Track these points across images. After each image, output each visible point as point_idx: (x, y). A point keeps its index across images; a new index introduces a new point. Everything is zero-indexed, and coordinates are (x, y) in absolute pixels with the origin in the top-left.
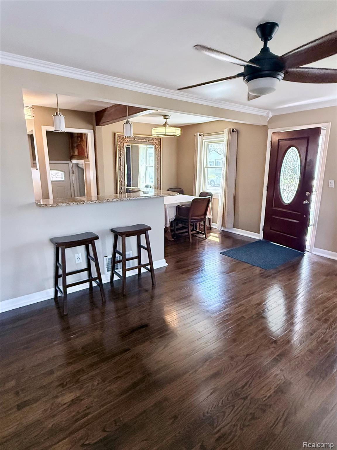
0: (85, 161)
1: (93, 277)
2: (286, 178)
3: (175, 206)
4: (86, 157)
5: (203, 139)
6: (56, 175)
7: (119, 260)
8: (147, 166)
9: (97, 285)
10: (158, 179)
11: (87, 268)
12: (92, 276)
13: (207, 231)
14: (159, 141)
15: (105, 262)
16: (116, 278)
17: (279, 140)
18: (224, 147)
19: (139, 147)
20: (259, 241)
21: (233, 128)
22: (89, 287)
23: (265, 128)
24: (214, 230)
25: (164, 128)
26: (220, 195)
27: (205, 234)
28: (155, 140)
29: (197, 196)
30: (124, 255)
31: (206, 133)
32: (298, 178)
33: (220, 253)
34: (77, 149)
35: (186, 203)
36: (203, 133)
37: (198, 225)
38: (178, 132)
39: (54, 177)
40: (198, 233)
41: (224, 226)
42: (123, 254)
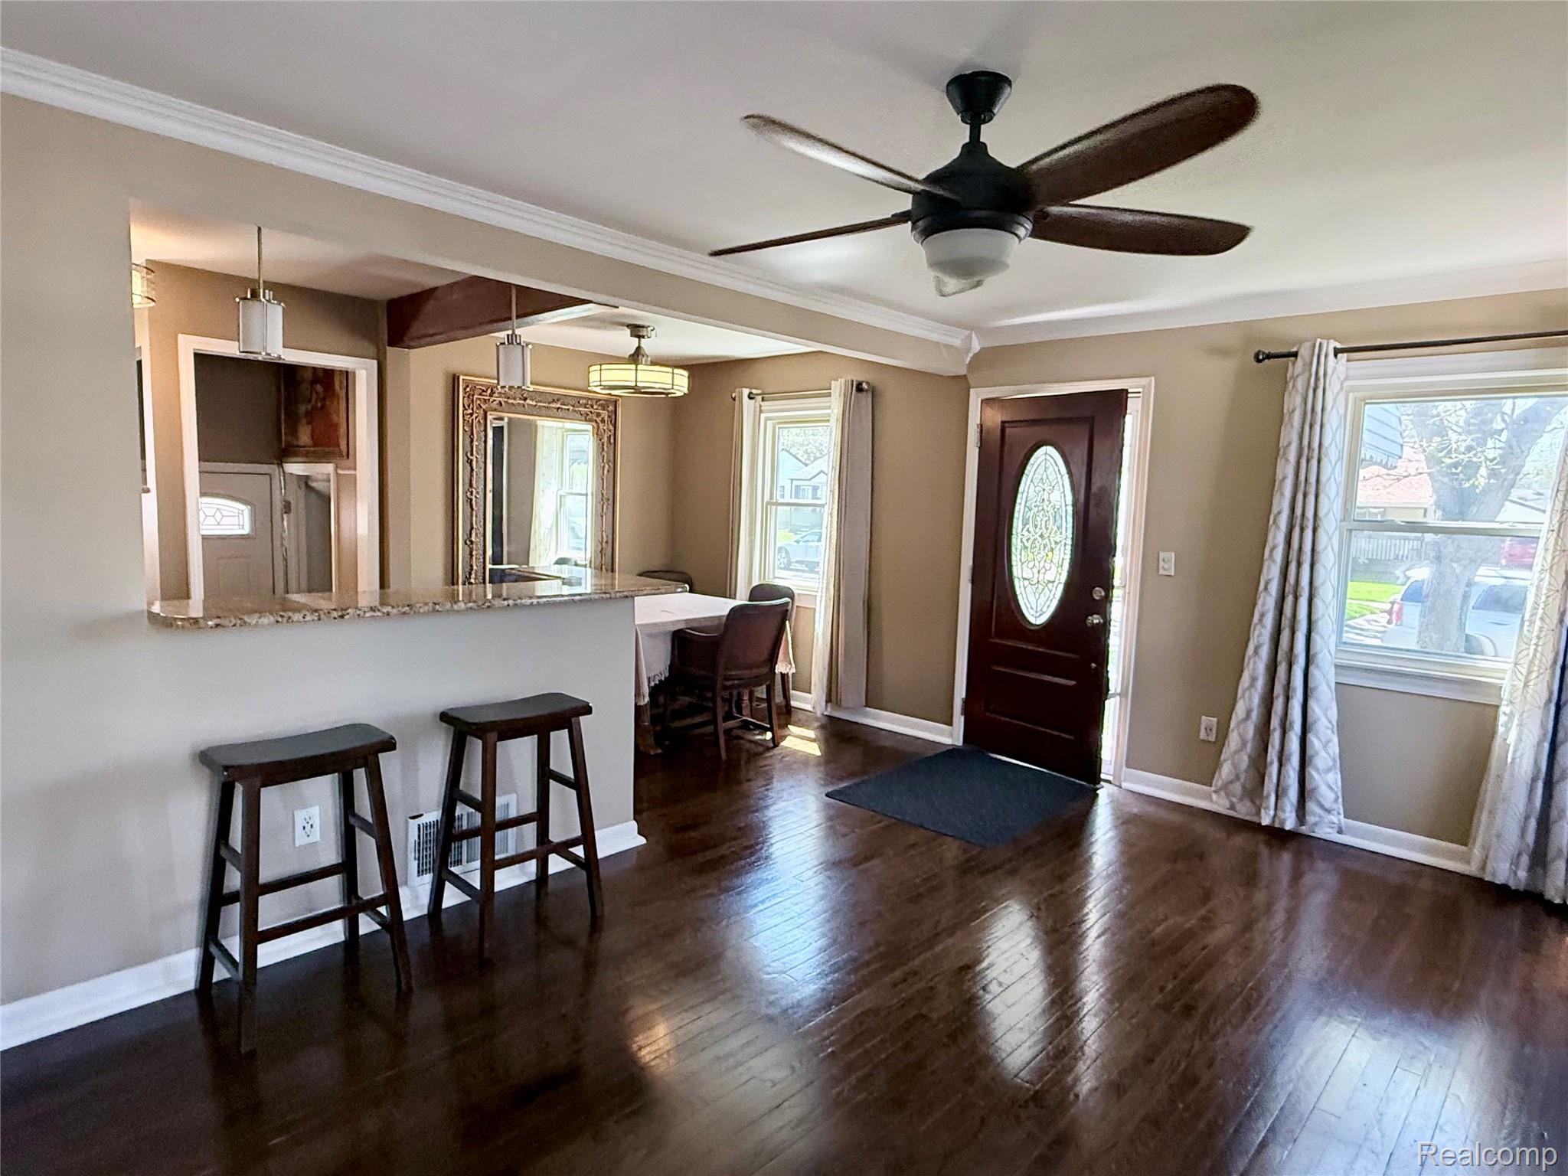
0: (337, 467)
1: (365, 898)
2: (1030, 541)
3: (665, 634)
4: (345, 454)
5: (761, 411)
6: (218, 516)
7: (465, 827)
8: (561, 493)
9: (378, 927)
10: (605, 540)
11: (340, 861)
12: (360, 893)
13: (779, 719)
14: (611, 408)
15: (413, 836)
16: (452, 897)
17: (1003, 422)
18: (830, 439)
19: (536, 426)
20: (952, 752)
21: (860, 379)
22: (342, 938)
23: (961, 384)
24: (802, 716)
25: (633, 367)
26: (819, 595)
27: (771, 730)
28: (595, 407)
29: (741, 599)
30: (488, 809)
31: (770, 391)
32: (1065, 544)
33: (827, 795)
34: (309, 423)
35: (709, 624)
36: (759, 392)
37: (746, 698)
38: (680, 383)
39: (210, 521)
40: (746, 726)
41: (834, 699)
42: (486, 805)
